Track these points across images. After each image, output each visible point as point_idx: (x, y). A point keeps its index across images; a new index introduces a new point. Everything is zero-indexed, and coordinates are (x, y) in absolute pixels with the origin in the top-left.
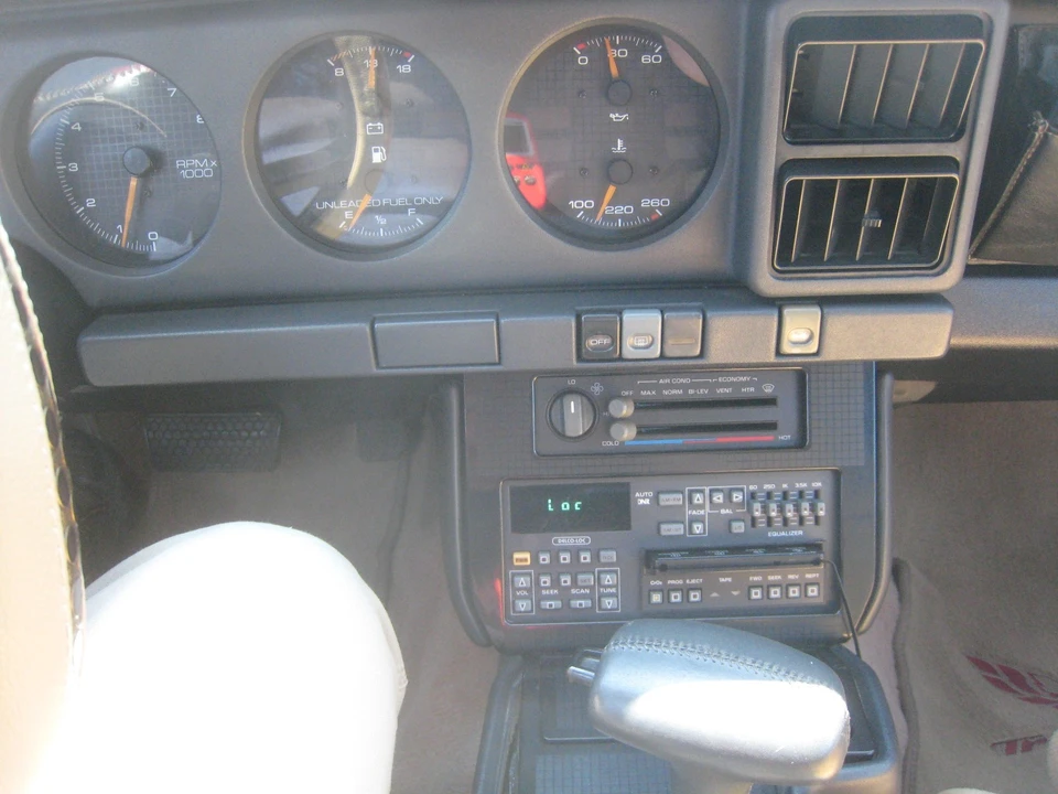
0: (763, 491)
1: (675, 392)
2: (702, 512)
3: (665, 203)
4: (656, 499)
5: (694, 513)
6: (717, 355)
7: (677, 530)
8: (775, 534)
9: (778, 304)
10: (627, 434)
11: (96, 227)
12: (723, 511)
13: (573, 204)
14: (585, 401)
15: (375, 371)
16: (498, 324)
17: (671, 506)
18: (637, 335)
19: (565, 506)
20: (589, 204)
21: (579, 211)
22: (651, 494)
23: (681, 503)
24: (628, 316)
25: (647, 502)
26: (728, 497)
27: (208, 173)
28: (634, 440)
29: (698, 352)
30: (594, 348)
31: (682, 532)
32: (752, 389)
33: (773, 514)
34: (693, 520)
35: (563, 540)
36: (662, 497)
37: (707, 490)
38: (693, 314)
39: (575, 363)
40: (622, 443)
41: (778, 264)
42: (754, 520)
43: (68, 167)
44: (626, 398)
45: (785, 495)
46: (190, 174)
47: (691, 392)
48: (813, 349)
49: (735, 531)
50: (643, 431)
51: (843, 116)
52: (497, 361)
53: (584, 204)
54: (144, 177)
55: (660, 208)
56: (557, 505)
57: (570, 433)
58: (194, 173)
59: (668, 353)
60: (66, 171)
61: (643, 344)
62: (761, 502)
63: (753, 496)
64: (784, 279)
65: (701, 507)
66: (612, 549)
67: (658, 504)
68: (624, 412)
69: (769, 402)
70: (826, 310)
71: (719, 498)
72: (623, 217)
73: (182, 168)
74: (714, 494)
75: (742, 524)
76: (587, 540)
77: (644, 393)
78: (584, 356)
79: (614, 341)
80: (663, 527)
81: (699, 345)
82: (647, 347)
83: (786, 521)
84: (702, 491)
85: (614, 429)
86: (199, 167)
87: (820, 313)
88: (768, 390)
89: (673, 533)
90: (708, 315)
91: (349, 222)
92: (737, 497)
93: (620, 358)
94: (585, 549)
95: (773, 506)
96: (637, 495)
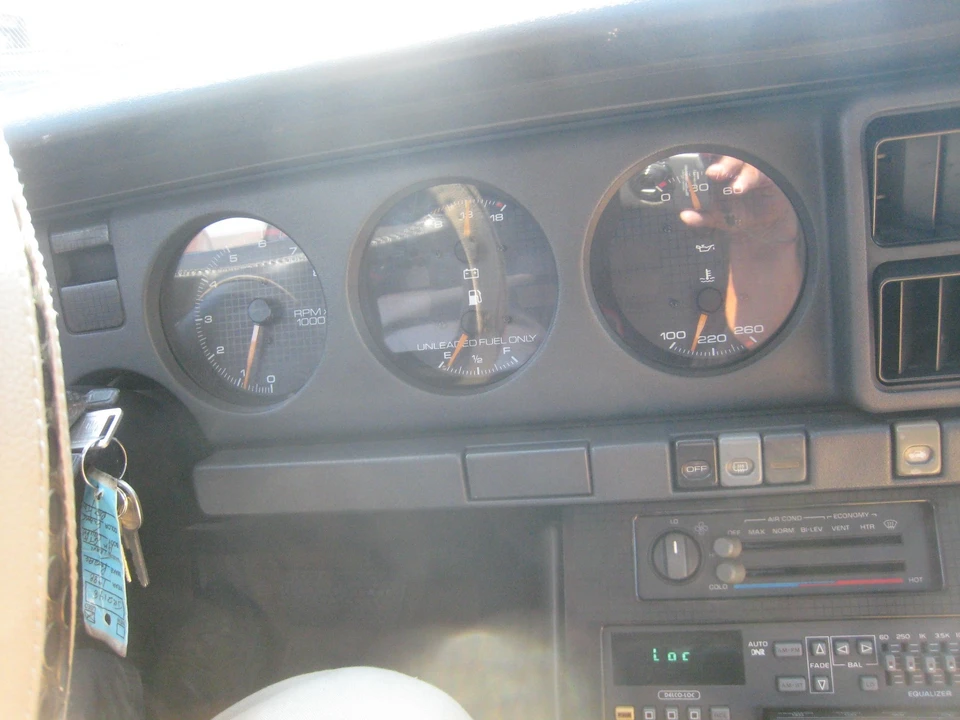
0: (897, 642)
1: (786, 530)
2: (826, 665)
3: (759, 329)
4: (771, 650)
5: (817, 666)
6: (825, 480)
7: (798, 685)
8: (917, 694)
9: (890, 419)
10: (736, 575)
11: (222, 372)
12: (850, 665)
13: (665, 335)
14: (689, 541)
15: (468, 503)
16: (589, 452)
17: (788, 657)
18: (736, 460)
19: (672, 657)
20: (680, 335)
21: (671, 342)
22: (766, 644)
23: (801, 653)
24: (724, 441)
25: (762, 652)
26: (855, 646)
27: (321, 321)
28: (743, 583)
29: (803, 477)
30: (692, 476)
31: (804, 688)
32: (872, 526)
33: (911, 668)
34: (817, 674)
35: (670, 694)
36: (779, 647)
37: (830, 639)
38: (796, 435)
39: (670, 491)
40: (731, 585)
41: (885, 376)
42: (888, 675)
43: (204, 320)
44: (731, 537)
45: (924, 647)
46: (305, 322)
47: (804, 530)
48: (937, 470)
49: (866, 688)
50: (752, 573)
51: (936, 214)
52: (590, 491)
53: (676, 335)
54: (266, 325)
55: (754, 335)
56: (663, 655)
57: (673, 574)
58: (309, 321)
59: (771, 479)
60: (202, 322)
61: (743, 470)
62: (895, 655)
63: (885, 647)
64: (892, 392)
65: (825, 659)
66: (725, 706)
67: (775, 655)
68: (730, 551)
69: (895, 539)
70: (945, 425)
71: (844, 649)
72: (716, 345)
73: (298, 317)
74: (838, 644)
75: (875, 681)
76: (696, 695)
77: (752, 532)
78: (680, 484)
79: (711, 466)
80: (783, 682)
81: (805, 469)
82: (747, 473)
83: (928, 678)
84: (824, 641)
85: (721, 571)
86: (314, 316)
87: (938, 429)
88: (891, 526)
89: (794, 688)
90: (812, 436)
91: (446, 362)
92: (866, 648)
93: (720, 486)
94: (694, 705)
95: (910, 659)
96: (750, 644)
